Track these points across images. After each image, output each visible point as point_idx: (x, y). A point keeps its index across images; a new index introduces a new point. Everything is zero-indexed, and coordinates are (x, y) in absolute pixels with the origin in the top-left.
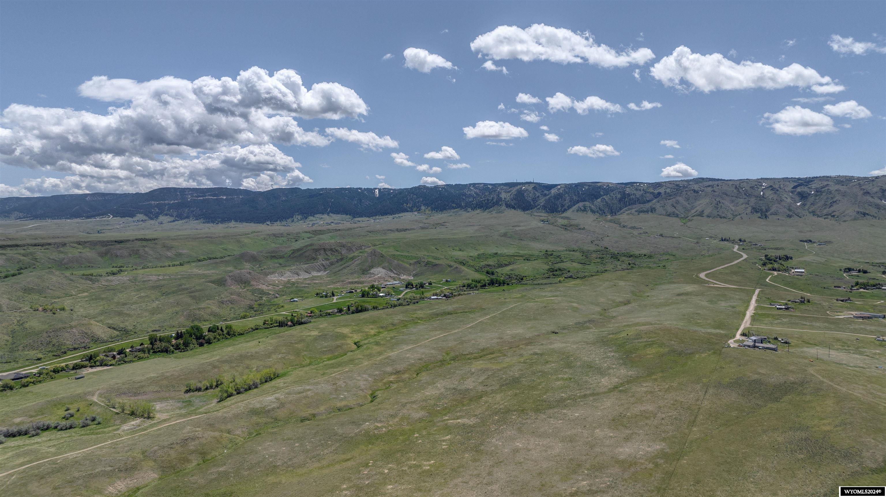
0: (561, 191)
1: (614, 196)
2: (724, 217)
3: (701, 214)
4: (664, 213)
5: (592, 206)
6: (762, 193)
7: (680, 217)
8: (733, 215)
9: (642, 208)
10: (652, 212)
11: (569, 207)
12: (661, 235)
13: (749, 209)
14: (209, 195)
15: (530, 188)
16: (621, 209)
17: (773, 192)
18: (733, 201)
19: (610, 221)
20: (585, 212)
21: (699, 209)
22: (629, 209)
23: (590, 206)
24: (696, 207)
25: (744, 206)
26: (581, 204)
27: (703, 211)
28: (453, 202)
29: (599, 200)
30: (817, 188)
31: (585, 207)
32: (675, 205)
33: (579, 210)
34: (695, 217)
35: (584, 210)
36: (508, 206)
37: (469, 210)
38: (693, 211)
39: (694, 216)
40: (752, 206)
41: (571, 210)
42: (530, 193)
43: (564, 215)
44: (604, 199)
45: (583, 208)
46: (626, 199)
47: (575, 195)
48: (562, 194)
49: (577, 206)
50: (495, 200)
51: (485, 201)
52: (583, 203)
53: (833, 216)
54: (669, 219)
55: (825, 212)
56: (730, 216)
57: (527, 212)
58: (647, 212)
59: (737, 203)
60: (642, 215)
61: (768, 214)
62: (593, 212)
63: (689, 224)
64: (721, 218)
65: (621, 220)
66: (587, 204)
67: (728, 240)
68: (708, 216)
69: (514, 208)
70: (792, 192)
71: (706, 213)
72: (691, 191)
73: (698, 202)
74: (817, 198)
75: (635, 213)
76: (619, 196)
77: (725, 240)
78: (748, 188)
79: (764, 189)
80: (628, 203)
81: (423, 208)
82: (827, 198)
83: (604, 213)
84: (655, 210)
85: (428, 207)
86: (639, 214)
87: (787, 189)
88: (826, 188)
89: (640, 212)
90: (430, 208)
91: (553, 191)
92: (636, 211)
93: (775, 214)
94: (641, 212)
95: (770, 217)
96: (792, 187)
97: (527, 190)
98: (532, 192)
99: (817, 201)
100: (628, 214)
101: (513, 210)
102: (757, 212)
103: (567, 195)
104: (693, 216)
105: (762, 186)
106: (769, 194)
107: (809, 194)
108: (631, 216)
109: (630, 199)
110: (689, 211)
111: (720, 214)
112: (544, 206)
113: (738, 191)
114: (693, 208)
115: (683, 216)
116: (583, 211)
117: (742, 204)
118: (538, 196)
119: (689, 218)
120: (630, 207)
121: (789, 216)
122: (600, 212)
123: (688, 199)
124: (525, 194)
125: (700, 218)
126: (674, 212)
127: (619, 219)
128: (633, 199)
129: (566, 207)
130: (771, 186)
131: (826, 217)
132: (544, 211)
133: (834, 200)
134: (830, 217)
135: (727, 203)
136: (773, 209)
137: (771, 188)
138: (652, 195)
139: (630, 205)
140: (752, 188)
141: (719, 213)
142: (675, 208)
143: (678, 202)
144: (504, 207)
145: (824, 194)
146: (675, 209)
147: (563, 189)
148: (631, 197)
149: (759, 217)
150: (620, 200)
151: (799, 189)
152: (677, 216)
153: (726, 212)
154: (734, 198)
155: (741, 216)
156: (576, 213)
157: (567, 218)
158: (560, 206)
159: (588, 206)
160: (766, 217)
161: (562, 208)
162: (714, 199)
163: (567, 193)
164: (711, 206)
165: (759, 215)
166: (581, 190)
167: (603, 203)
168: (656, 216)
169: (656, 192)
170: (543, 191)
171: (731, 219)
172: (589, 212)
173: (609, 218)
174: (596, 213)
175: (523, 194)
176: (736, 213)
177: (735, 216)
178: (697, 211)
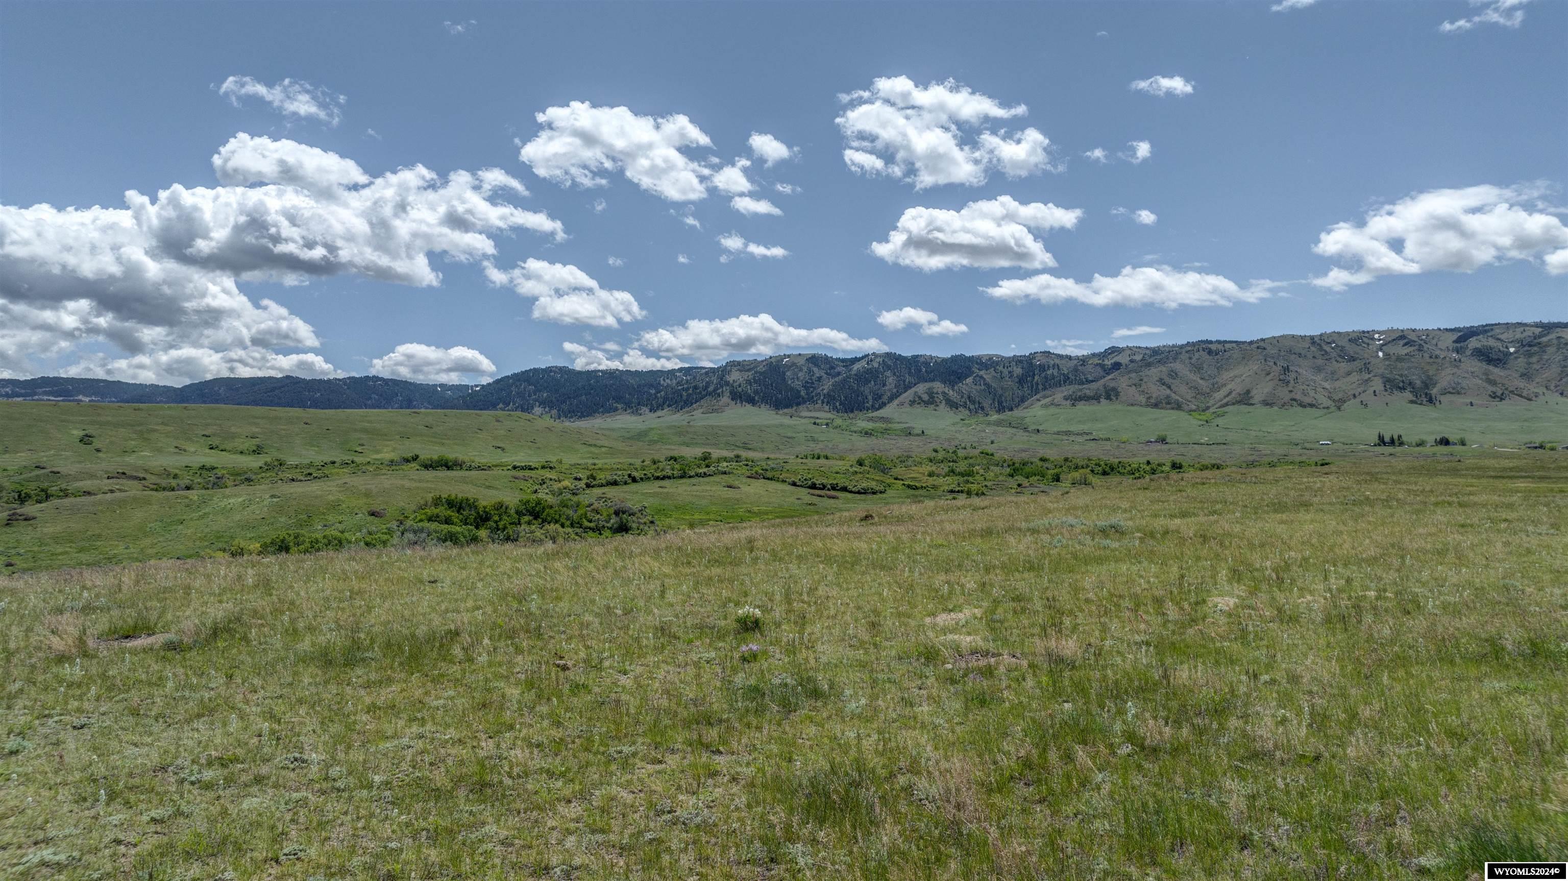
0: (876, 365)
1: (1006, 371)
2: (1311, 406)
3: (1245, 399)
4: (1142, 399)
5: (951, 393)
6: (1381, 354)
7: (1185, 407)
8: (1334, 401)
9: (1081, 390)
10: (1108, 397)
11: (891, 399)
13: (1378, 385)
14: (46, 393)
15: (801, 361)
16: (1023, 400)
17: (1412, 349)
18: (1319, 369)
19: (998, 423)
20: (933, 406)
21: (1237, 387)
22: (1045, 397)
23: (944, 393)
24: (1225, 385)
25: (1355, 377)
26: (921, 388)
27: (1248, 392)
28: (618, 399)
29: (969, 380)
31: (931, 393)
32: (1168, 380)
33: (917, 401)
34: (1230, 408)
35: (931, 401)
36: (738, 396)
37: (644, 410)
38: (1218, 395)
39: (1227, 404)
40: (1382, 376)
41: (896, 402)
42: (801, 370)
43: (877, 414)
44: (981, 377)
45: (926, 397)
46: (1036, 378)
47: (910, 373)
48: (877, 370)
49: (913, 389)
50: (711, 389)
51: (688, 389)
52: (928, 385)
54: (1157, 413)
56: (1327, 402)
57: (786, 410)
58: (1096, 398)
59: (1333, 373)
60: (1082, 407)
61: (1434, 391)
62: (951, 407)
63: (1218, 421)
64: (1304, 406)
65: (1027, 420)
66: (938, 386)
68: (1266, 403)
69: (752, 401)
70: (1457, 351)
71: (1258, 394)
72: (1201, 352)
73: (1226, 375)
75: (1064, 402)
76: (1018, 371)
77: (1392, 442)
78: (1344, 343)
79: (1382, 345)
80: (1040, 387)
83: (983, 408)
84: (1117, 395)
85: (551, 408)
86: (1073, 404)
87: (1442, 345)
89: (1075, 400)
90: (554, 412)
91: (856, 367)
92: (1066, 398)
93: (1456, 391)
94: (1081, 399)
97: (794, 364)
98: (805, 369)
100: (1045, 406)
101: (749, 407)
102: (1402, 389)
103: (888, 373)
104: (1223, 406)
105: (1373, 339)
107: (1507, 352)
108: (1053, 410)
109: (1046, 378)
110: (1208, 395)
111: (1298, 397)
112: (828, 395)
113: (1321, 349)
114: (1215, 388)
115: (1194, 407)
116: (927, 403)
117: (1349, 374)
118: (820, 379)
119: (1212, 410)
120: (1048, 392)
121: (1498, 397)
122: (972, 407)
124: (788, 374)
125: (1243, 408)
126: (1168, 397)
127: (1023, 418)
128: (1053, 377)
129: (885, 398)
132: (827, 408)
135: (1305, 371)
136: (1445, 379)
137: (1402, 342)
138: (1099, 369)
139: (1045, 389)
140: (1353, 342)
141: (1293, 395)
142: (1169, 387)
143: (1173, 374)
144: (726, 399)
146: (1168, 392)
147: (878, 360)
148: (1050, 372)
149: (1412, 402)
150: (1021, 381)
151: (1474, 344)
152: (1178, 407)
153: (1312, 393)
154: (1320, 362)
155: (1358, 400)
156: (907, 409)
157: (882, 419)
158: (870, 397)
159: (940, 391)
160: (1431, 401)
161: (874, 399)
162: (1272, 364)
163: (889, 367)
164: (1268, 378)
165: (1408, 395)
166: (927, 364)
167: (978, 387)
168: (1119, 407)
169: (1108, 362)
170: (832, 368)
171: (1333, 409)
172: (943, 405)
173: (995, 417)
174: (961, 409)
175: (784, 373)
176: (1340, 396)
177: (1341, 400)
178: (1229, 393)
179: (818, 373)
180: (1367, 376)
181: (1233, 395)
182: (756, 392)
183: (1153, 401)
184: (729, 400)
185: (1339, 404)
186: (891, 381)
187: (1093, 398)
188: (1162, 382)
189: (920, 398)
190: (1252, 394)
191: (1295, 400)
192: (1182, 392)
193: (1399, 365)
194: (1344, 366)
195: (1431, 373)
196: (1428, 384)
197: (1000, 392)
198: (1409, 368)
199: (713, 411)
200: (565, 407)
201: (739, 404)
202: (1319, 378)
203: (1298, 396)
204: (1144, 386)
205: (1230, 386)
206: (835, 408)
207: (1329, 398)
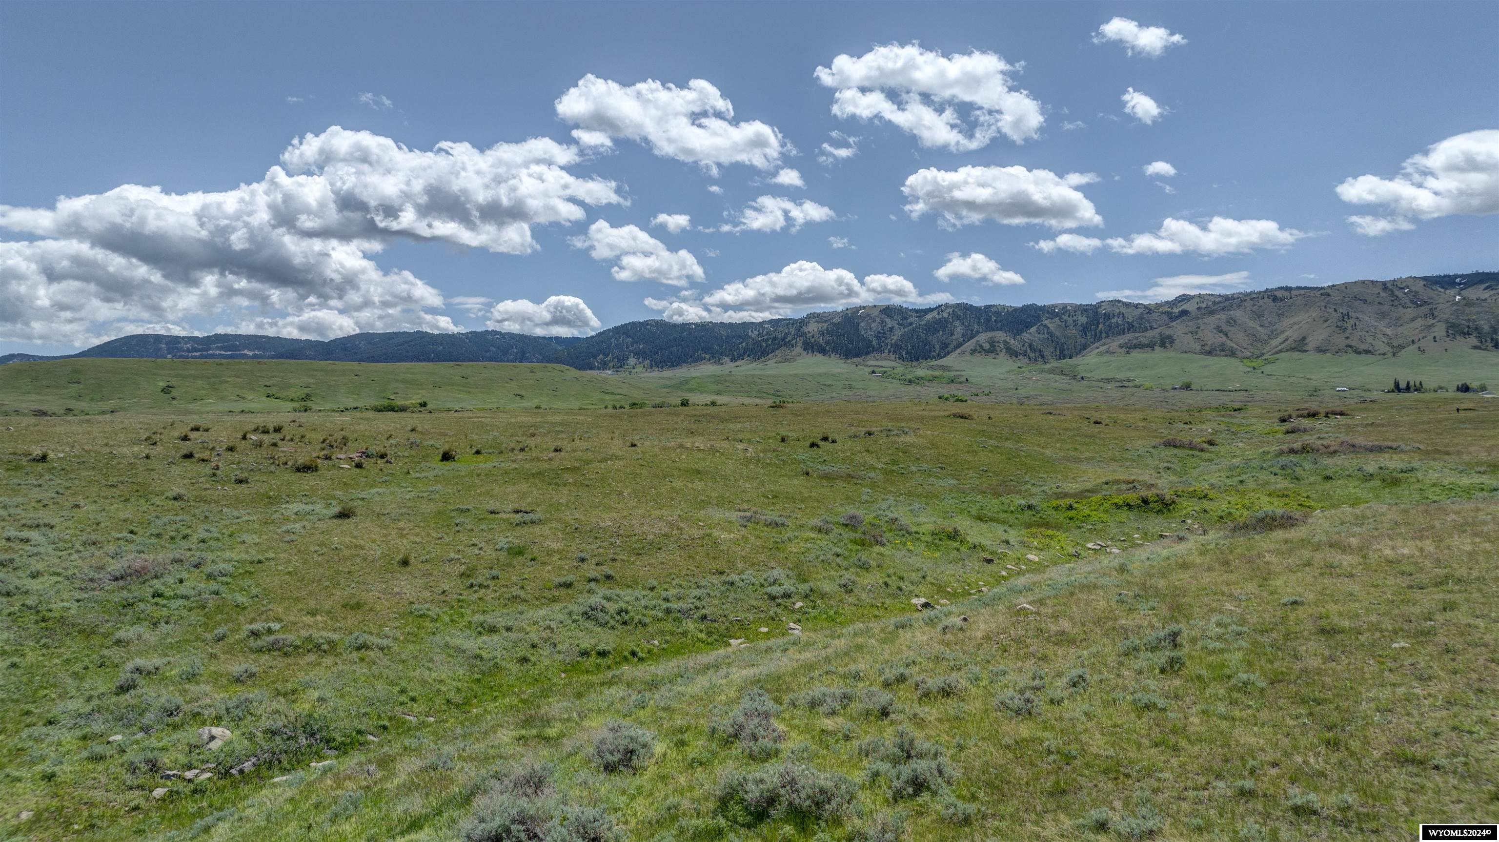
0: (945, 315)
1: (1070, 320)
2: (1367, 352)
3: (1300, 346)
4: (1198, 348)
5: (1012, 341)
6: (1456, 299)
7: (1239, 354)
8: (1393, 347)
9: (1137, 338)
10: (1163, 345)
11: (956, 348)
13: (1440, 330)
14: (218, 348)
15: (876, 313)
16: (1085, 347)
18: (1383, 315)
19: (1054, 371)
20: (993, 355)
21: (1293, 334)
22: (1104, 345)
23: (1005, 342)
24: (1283, 332)
25: (1418, 323)
26: (983, 338)
27: (1304, 339)
28: (706, 350)
29: (1033, 329)
31: (993, 343)
32: (1225, 328)
33: (979, 350)
34: (1283, 354)
35: (992, 349)
36: (811, 347)
37: (726, 359)
38: (1274, 343)
39: (1281, 351)
40: (1449, 321)
41: (959, 351)
42: (874, 321)
43: (940, 362)
44: (1045, 326)
45: (987, 346)
46: (1101, 326)
47: (979, 323)
48: (946, 320)
49: (976, 338)
51: (768, 340)
52: (990, 334)
54: (1209, 360)
56: (1383, 348)
57: (855, 360)
58: (1151, 346)
59: (1398, 319)
60: (1137, 355)
62: (1011, 355)
63: (1268, 369)
64: (1358, 352)
65: (1080, 368)
66: (1000, 335)
68: (1320, 350)
69: (823, 351)
71: (1313, 342)
72: (1266, 299)
73: (1287, 322)
75: (1120, 350)
76: (1083, 319)
81: (632, 361)
83: (1043, 357)
84: (1172, 342)
85: (645, 359)
86: (1128, 353)
89: (1129, 348)
90: (647, 362)
91: (929, 317)
92: (1121, 347)
94: (1136, 347)
97: (868, 315)
98: (878, 320)
100: (1101, 354)
101: (819, 357)
102: (1466, 335)
103: (957, 323)
104: (1277, 353)
105: (1454, 283)
108: (1106, 358)
109: (1110, 326)
110: (1265, 342)
111: (1353, 344)
112: (896, 345)
113: (1392, 294)
114: (1273, 335)
115: (1248, 354)
116: (987, 352)
118: (891, 329)
119: (1265, 356)
120: (1107, 341)
122: (1032, 355)
124: (862, 324)
125: (1296, 355)
126: (1223, 344)
127: (1077, 366)
128: (1118, 325)
129: (950, 348)
132: (892, 357)
135: (1368, 318)
138: (1165, 317)
139: (1108, 336)
141: (1349, 342)
142: (1226, 335)
143: (1232, 322)
144: (798, 349)
146: (1224, 338)
147: (950, 310)
148: (1114, 321)
149: (1476, 348)
150: (1085, 329)
152: (1232, 354)
153: (1370, 340)
154: (1386, 308)
155: (1417, 346)
156: (968, 357)
157: (944, 368)
158: (937, 347)
159: (1002, 339)
160: (1496, 346)
161: (942, 348)
162: (1332, 311)
163: (958, 318)
164: (1326, 324)
165: (1472, 341)
166: (998, 313)
167: (1041, 336)
168: (1172, 354)
169: (1176, 310)
170: (905, 318)
171: (1390, 355)
172: (1003, 355)
173: (1054, 363)
174: (1021, 357)
175: (858, 324)
176: (1401, 342)
177: (1401, 347)
178: (1286, 340)
179: (890, 323)
180: (1432, 322)
181: (1288, 342)
182: (827, 343)
183: (1207, 348)
184: (801, 350)
185: (1397, 349)
186: (959, 330)
187: (1147, 346)
188: (1219, 330)
189: (981, 346)
190: (1307, 341)
191: (1350, 346)
192: (1239, 338)
194: (1411, 312)
196: (1497, 330)
197: (1063, 340)
199: (786, 361)
200: (657, 358)
201: (810, 354)
202: (1380, 324)
203: (1355, 343)
204: (1200, 334)
205: (1287, 334)
206: (901, 358)
207: (1388, 344)
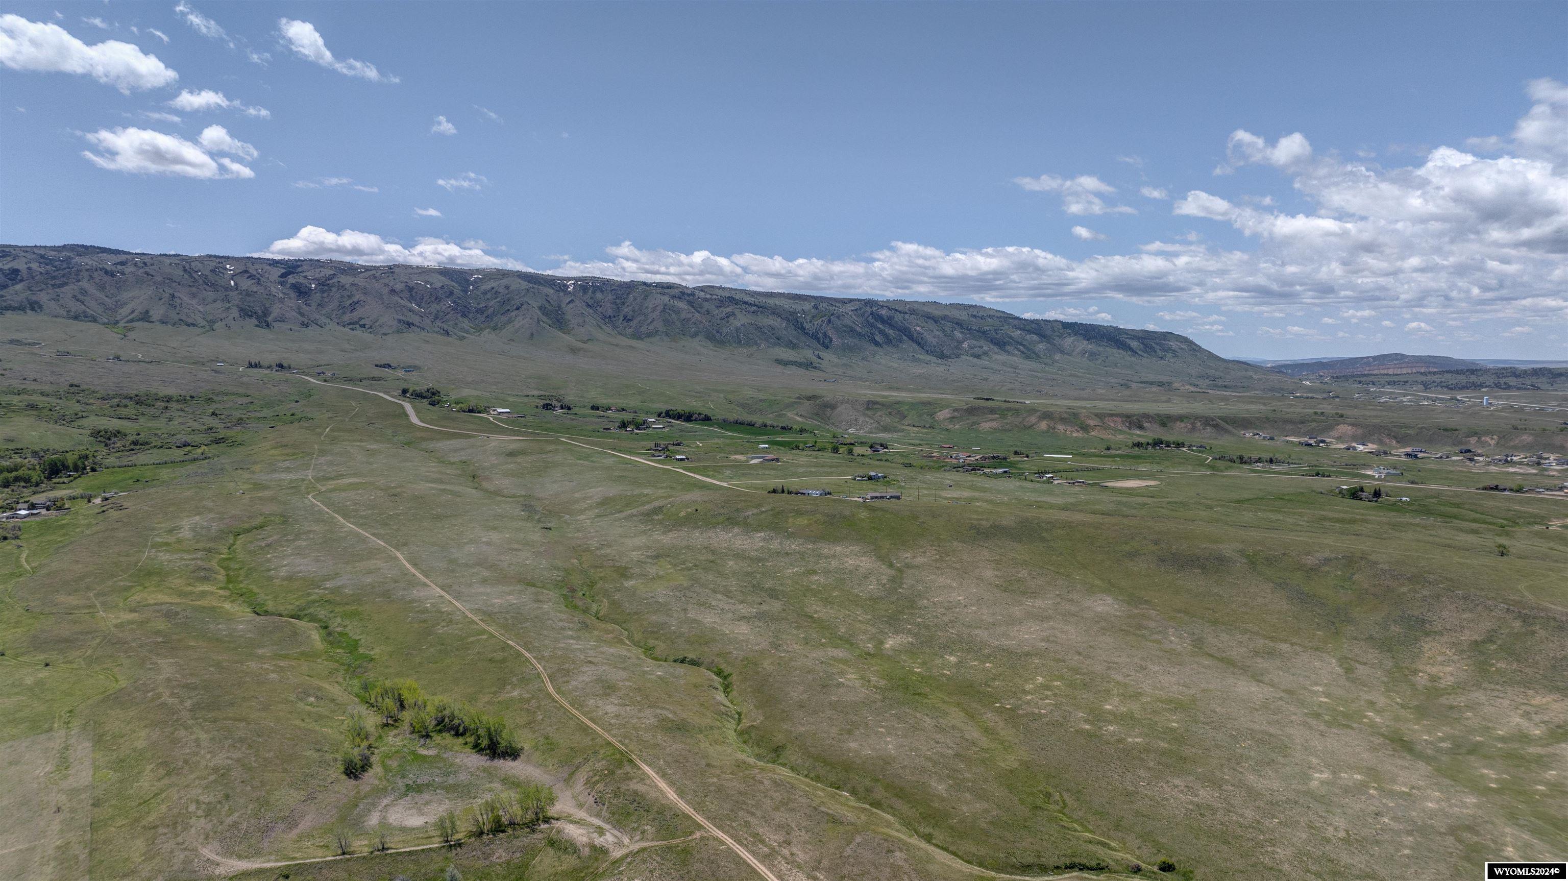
2: (194, 325)
3: (145, 317)
6: (232, 283)
7: (100, 320)
8: (208, 321)
10: (32, 309)
12: (118, 358)
13: (235, 312)
17: (253, 281)
18: (194, 296)
21: (137, 306)
24: (125, 304)
25: (219, 304)
27: (147, 312)
30: (318, 279)
34: (136, 323)
38: (124, 311)
39: (132, 321)
40: (238, 306)
53: (363, 326)
54: (78, 324)
55: (347, 318)
56: (203, 323)
58: (22, 309)
59: (204, 299)
60: (11, 317)
61: (270, 319)
63: (132, 335)
64: (189, 325)
67: (261, 367)
68: (163, 322)
70: (281, 283)
71: (155, 315)
72: (101, 272)
73: (125, 296)
74: (325, 295)
77: (256, 366)
78: (207, 272)
79: (233, 276)
82: (342, 297)
84: (39, 307)
87: (272, 278)
88: (335, 280)
93: (281, 319)
94: (7, 309)
95: (274, 324)
96: (279, 274)
99: (326, 300)
102: (250, 316)
104: (130, 321)
105: (226, 269)
106: (246, 284)
107: (310, 289)
110: (114, 310)
113: (191, 276)
114: (120, 305)
115: (106, 321)
117: (215, 301)
119: (122, 324)
121: (305, 325)
123: (102, 287)
125: (146, 324)
126: (84, 311)
130: (246, 272)
131: (351, 326)
133: (355, 299)
134: (358, 326)
135: (183, 295)
136: (276, 311)
137: (247, 275)
140: (213, 271)
141: (179, 317)
142: (83, 303)
143: (81, 292)
145: (334, 289)
146: (83, 307)
149: (257, 326)
151: (291, 279)
152: (95, 320)
153: (192, 315)
155: (224, 323)
160: (268, 325)
162: (161, 291)
164: (161, 302)
165: (254, 321)
168: (45, 318)
171: (207, 328)
176: (211, 317)
177: (213, 322)
178: (133, 312)
180: (228, 305)
181: (135, 313)
183: (72, 314)
185: (212, 324)
187: (18, 309)
188: (77, 298)
190: (151, 314)
191: (181, 320)
192: (94, 307)
193: (248, 299)
194: (211, 295)
195: (267, 305)
196: (266, 313)
198: (254, 301)
202: (194, 302)
203: (184, 318)
204: (64, 302)
205: (130, 305)
207: (204, 319)
